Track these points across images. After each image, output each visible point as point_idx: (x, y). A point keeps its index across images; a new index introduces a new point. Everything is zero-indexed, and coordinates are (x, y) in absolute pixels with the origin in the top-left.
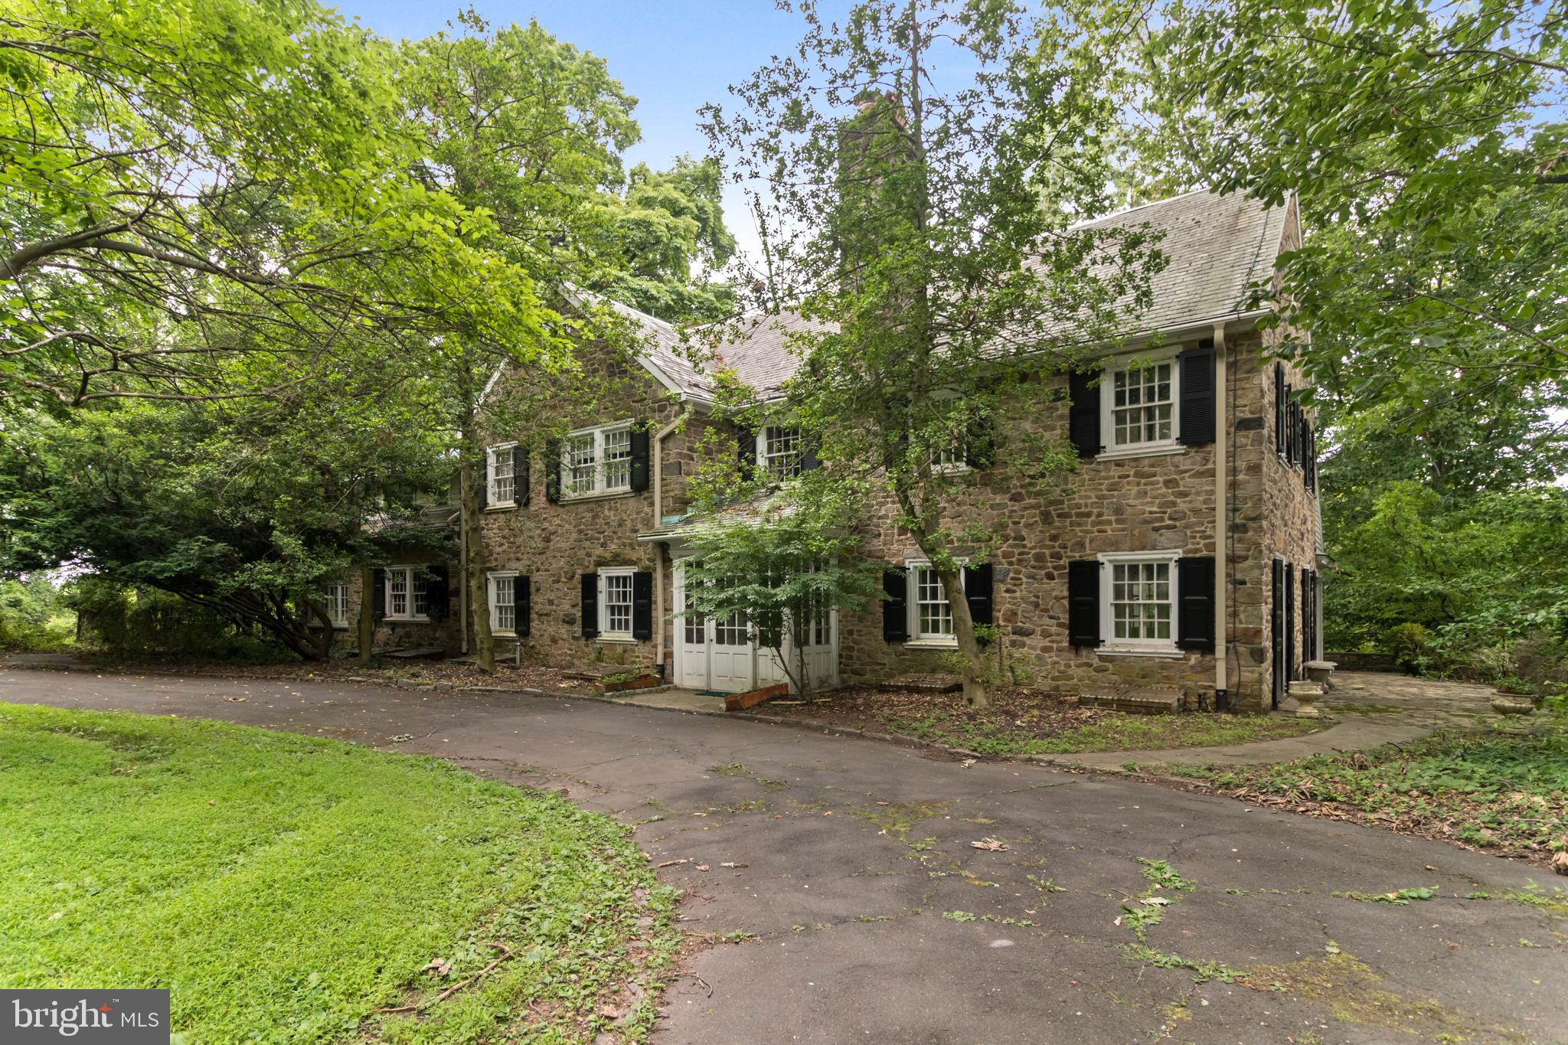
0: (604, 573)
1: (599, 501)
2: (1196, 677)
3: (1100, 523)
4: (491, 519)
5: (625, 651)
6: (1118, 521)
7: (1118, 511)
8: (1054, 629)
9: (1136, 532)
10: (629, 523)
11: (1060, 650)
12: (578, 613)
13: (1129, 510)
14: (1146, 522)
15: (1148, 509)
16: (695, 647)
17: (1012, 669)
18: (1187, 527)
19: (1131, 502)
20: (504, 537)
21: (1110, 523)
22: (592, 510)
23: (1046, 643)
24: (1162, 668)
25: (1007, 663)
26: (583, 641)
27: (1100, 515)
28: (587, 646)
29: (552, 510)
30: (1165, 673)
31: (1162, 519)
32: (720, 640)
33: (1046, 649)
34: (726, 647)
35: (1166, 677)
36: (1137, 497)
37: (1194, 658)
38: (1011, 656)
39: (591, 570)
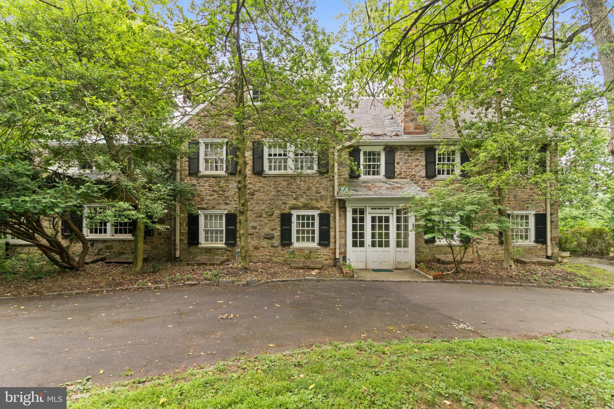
0: (295, 213)
1: (292, 177)
2: (539, 252)
3: (509, 201)
4: (202, 181)
5: (310, 252)
6: (515, 200)
7: (515, 197)
8: (493, 237)
9: (521, 204)
10: (314, 189)
11: (495, 244)
12: (277, 234)
13: (518, 197)
14: (524, 201)
15: (525, 197)
16: (358, 249)
17: (477, 252)
18: (536, 203)
19: (519, 194)
20: (214, 191)
21: (512, 201)
22: (288, 181)
23: (490, 242)
24: (530, 249)
25: (475, 250)
26: (280, 248)
27: (509, 198)
28: (283, 250)
29: (257, 179)
30: (531, 251)
31: (529, 201)
32: (373, 245)
33: (490, 244)
34: (377, 248)
35: (531, 253)
36: (521, 193)
37: (540, 246)
38: (477, 247)
39: (287, 211)
